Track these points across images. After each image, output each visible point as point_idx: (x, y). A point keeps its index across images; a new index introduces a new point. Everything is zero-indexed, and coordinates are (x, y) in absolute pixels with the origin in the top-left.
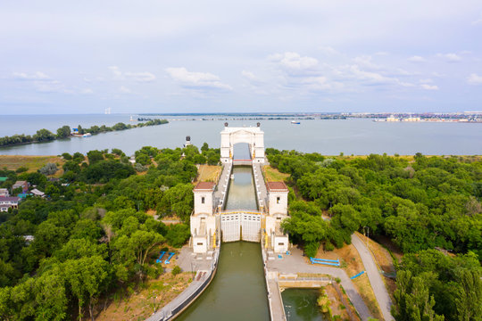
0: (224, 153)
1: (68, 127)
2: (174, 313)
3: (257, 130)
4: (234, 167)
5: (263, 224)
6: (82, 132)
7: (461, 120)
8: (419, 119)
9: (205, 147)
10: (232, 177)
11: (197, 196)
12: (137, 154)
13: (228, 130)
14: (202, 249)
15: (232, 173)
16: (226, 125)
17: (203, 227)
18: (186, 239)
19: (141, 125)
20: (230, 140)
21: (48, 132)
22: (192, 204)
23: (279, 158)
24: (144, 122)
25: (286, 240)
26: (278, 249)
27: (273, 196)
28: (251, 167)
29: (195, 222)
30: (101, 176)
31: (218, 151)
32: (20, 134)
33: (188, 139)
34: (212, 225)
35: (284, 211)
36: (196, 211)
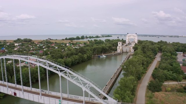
0: (127, 41)
1: (84, 36)
2: (114, 54)
6: (87, 38)
9: (122, 39)
11: (119, 43)
13: (128, 35)
14: (119, 51)
18: (116, 50)
19: (103, 37)
21: (79, 37)
24: (105, 36)
26: (132, 51)
27: (132, 43)
29: (118, 47)
34: (121, 48)
35: (134, 46)
36: (118, 45)
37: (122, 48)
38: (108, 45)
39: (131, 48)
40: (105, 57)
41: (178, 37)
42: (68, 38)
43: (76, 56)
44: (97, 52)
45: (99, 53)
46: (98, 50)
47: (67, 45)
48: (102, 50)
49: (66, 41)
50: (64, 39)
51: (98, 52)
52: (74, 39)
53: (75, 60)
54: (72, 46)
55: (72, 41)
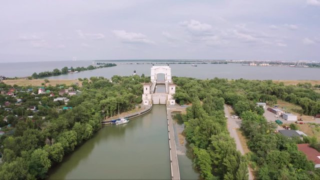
0: (152, 78)
1: (67, 68)
2: (141, 113)
3: (168, 67)
4: (157, 84)
5: (167, 97)
6: (73, 70)
7: (291, 66)
8: (268, 64)
9: (143, 76)
10: (156, 87)
11: (145, 88)
12: (112, 78)
13: (154, 67)
14: (147, 104)
15: (156, 85)
16: (153, 65)
17: (146, 98)
18: (141, 102)
19: (102, 67)
20: (155, 72)
21: (58, 70)
22: (143, 91)
23: (177, 80)
24: (103, 65)
25: (174, 101)
26: (171, 104)
27: (170, 88)
28: (165, 84)
29: (144, 96)
30: (100, 87)
31: (150, 78)
32: (47, 71)
33: (135, 72)
34: (149, 97)
35: (174, 93)
36: (144, 92)
37: (152, 96)
38: (126, 94)
39: (170, 97)
40: (126, 121)
41: (226, 63)
42: (38, 74)
43: (71, 131)
44: (107, 111)
45: (111, 112)
46: (109, 107)
47: (40, 92)
48: (117, 107)
49: (37, 81)
50: (31, 75)
51: (109, 112)
52: (49, 75)
53: (69, 144)
54: (51, 95)
55: (48, 82)
